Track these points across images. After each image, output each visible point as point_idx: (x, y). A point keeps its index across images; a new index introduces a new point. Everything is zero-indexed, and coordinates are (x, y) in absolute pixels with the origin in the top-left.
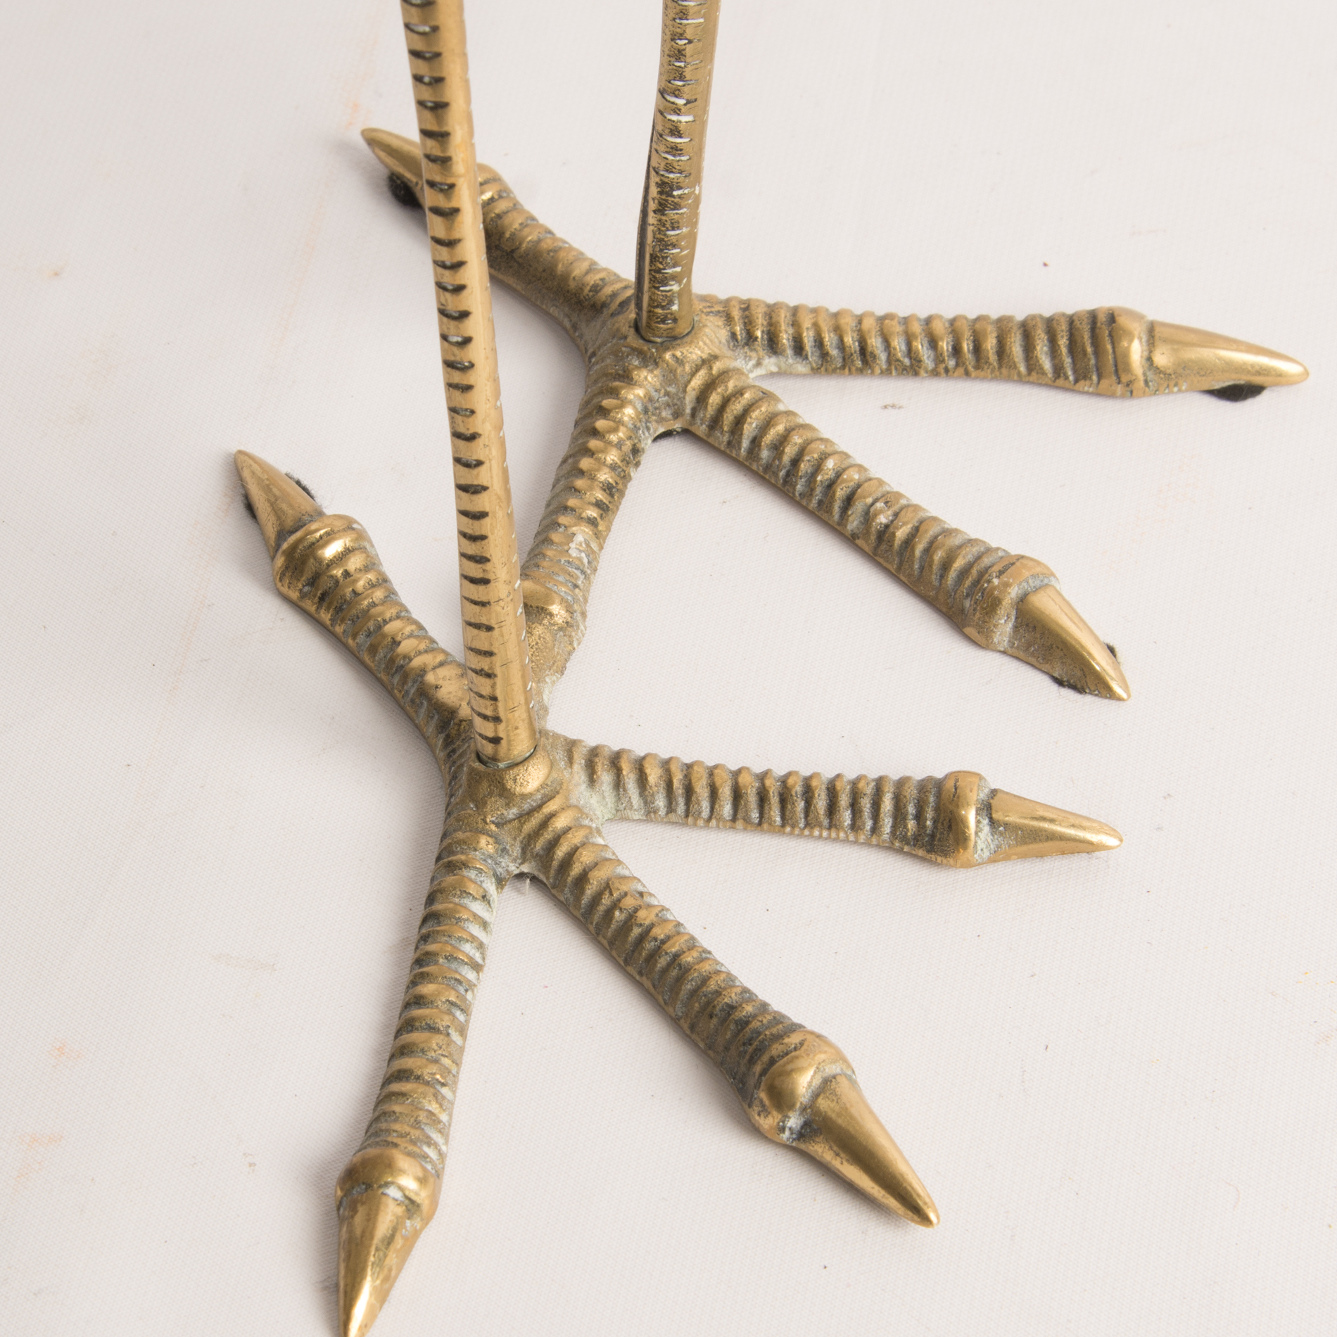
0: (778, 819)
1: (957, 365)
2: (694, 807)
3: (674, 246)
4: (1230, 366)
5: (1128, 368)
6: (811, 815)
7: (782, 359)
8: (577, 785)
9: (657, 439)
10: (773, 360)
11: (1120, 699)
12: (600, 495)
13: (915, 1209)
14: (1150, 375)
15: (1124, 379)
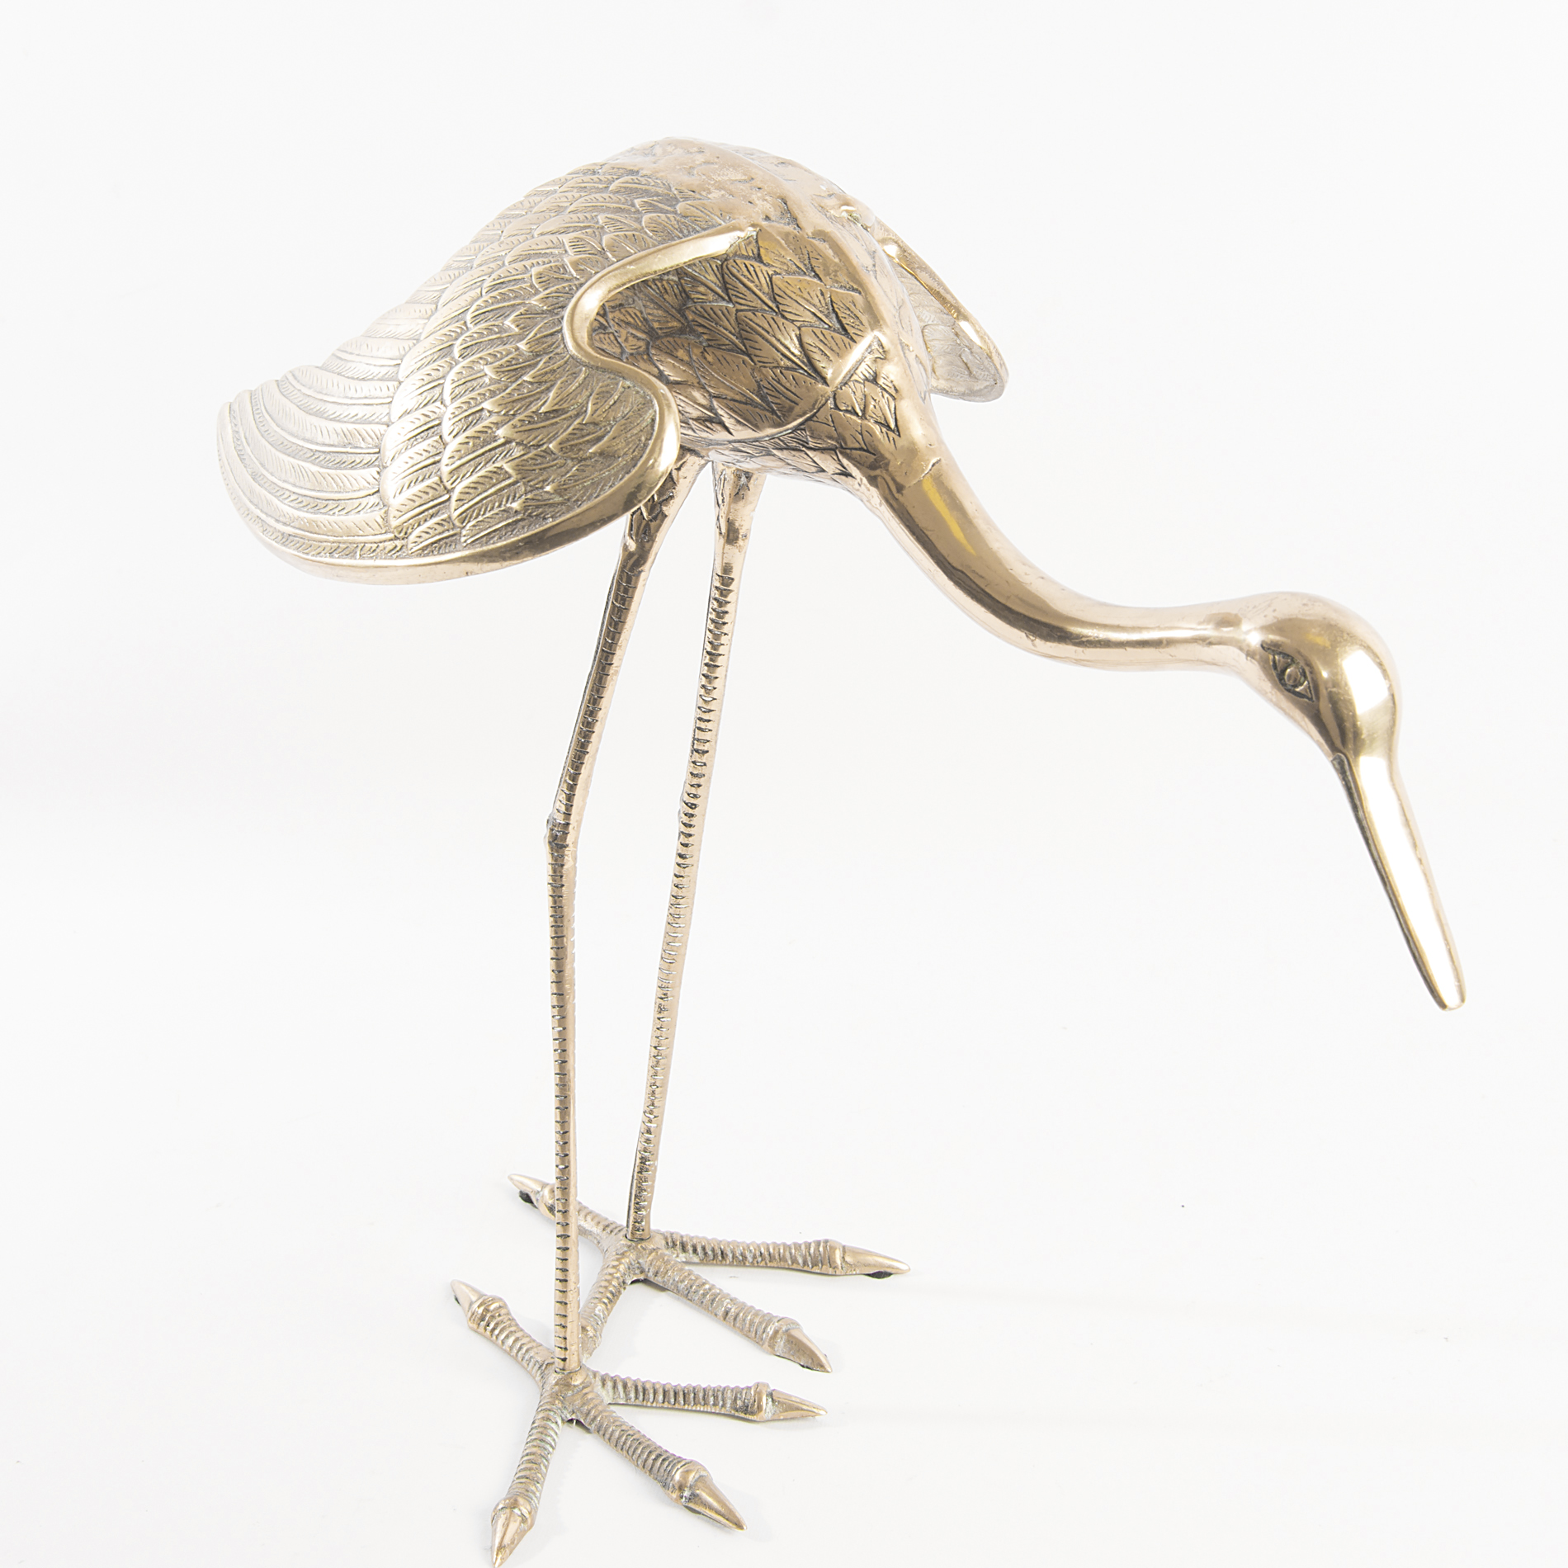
0: (682, 1402)
1: (762, 1260)
2: (646, 1396)
3: (645, 1191)
4: (881, 1265)
5: (835, 1262)
6: (697, 1399)
7: (687, 1254)
8: (598, 1386)
9: (633, 1282)
10: (684, 1255)
11: (828, 1372)
12: (609, 1295)
13: (739, 1526)
14: (843, 1264)
15: (833, 1266)
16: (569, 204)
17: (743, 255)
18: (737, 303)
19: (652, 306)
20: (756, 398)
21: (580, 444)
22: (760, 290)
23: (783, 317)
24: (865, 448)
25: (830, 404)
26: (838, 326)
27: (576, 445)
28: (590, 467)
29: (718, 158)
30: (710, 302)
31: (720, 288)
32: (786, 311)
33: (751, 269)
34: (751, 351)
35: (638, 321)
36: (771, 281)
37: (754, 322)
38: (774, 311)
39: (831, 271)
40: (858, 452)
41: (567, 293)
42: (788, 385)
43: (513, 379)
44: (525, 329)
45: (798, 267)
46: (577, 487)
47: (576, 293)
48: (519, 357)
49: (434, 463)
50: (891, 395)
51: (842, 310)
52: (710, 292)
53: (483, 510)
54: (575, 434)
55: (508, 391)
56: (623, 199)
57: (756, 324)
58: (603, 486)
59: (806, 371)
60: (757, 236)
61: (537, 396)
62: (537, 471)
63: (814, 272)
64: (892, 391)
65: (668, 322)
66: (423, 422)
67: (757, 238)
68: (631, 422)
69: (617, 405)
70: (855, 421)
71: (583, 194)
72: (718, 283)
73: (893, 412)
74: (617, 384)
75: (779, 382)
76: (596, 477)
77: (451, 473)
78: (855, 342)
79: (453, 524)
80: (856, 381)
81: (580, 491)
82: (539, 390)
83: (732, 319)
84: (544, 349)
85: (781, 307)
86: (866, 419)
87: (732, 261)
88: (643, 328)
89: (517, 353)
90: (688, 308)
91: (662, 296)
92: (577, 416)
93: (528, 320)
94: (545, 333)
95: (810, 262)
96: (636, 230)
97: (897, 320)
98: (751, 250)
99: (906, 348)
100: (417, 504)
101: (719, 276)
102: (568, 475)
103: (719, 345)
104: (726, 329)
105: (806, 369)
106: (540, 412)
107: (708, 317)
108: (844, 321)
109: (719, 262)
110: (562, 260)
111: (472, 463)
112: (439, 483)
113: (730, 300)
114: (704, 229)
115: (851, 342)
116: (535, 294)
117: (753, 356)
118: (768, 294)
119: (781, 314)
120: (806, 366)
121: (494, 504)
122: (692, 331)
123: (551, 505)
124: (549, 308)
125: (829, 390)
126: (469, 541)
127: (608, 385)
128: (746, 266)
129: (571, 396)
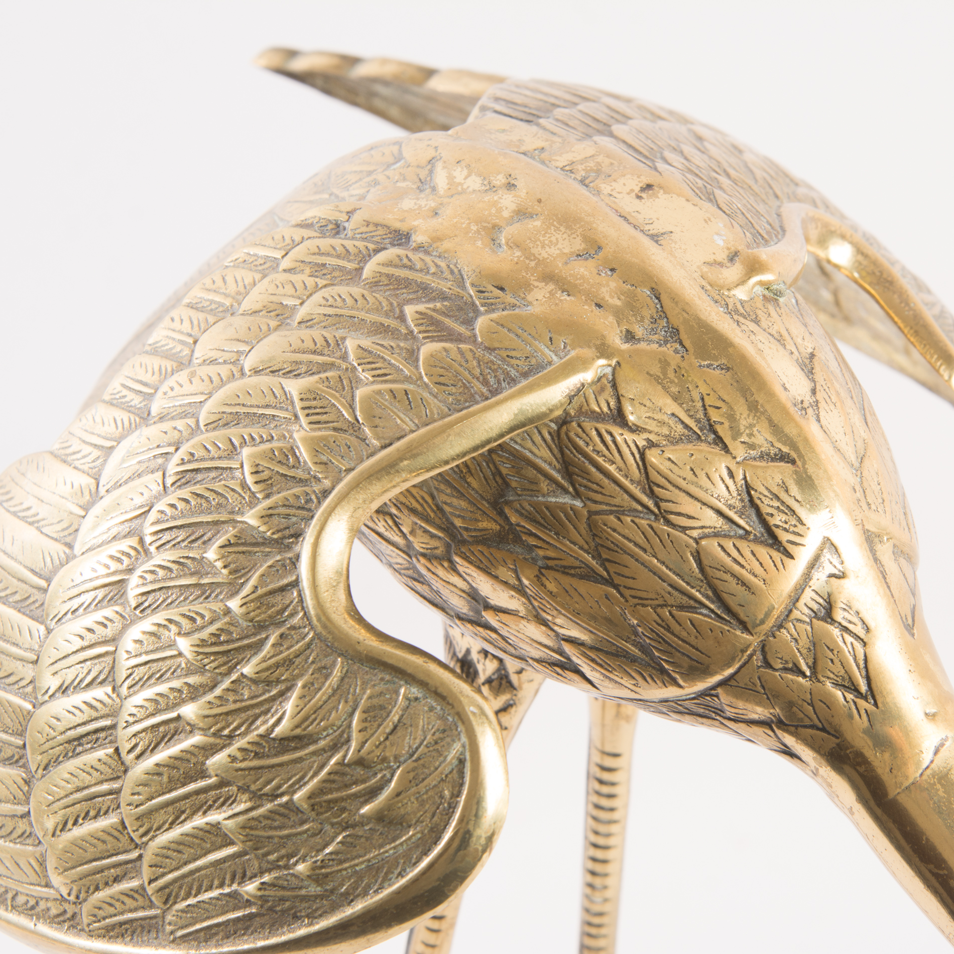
16: (298, 302)
17: (593, 412)
18: (589, 499)
19: (449, 491)
20: (633, 648)
21: (343, 799)
22: (626, 476)
23: (668, 522)
24: (820, 726)
25: (757, 660)
26: (758, 530)
27: (335, 801)
28: (363, 840)
29: (539, 201)
30: (544, 496)
31: (559, 471)
32: (672, 513)
33: (608, 438)
34: (617, 580)
35: (428, 510)
36: (643, 458)
37: (619, 534)
38: (652, 512)
39: (742, 428)
40: (810, 731)
41: (303, 508)
42: (684, 634)
43: (223, 669)
44: (238, 573)
45: (686, 426)
46: (344, 873)
47: (317, 507)
48: (232, 629)
49: (110, 793)
50: (857, 637)
51: (766, 502)
52: (542, 478)
53: (195, 887)
54: (333, 781)
55: (218, 691)
56: (385, 303)
57: (624, 536)
58: (386, 874)
59: (712, 611)
60: (613, 375)
61: (266, 706)
62: (276, 840)
63: (715, 432)
64: (859, 630)
65: (477, 520)
66: (85, 718)
67: (614, 380)
68: (424, 766)
69: (399, 733)
70: (800, 685)
71: (321, 282)
72: (555, 462)
73: (862, 665)
74: (397, 693)
75: (668, 629)
76: (374, 858)
77: (137, 819)
78: (792, 557)
79: (151, 901)
80: (799, 620)
81: (350, 878)
82: (267, 696)
83: (583, 527)
84: (270, 617)
85: (663, 505)
86: (819, 681)
87: (574, 424)
88: (437, 521)
89: (227, 619)
90: (507, 503)
91: (464, 478)
92: (334, 747)
93: (241, 557)
94: (271, 587)
95: (706, 414)
96: (407, 379)
97: (859, 494)
98: (603, 404)
99: (877, 540)
100: (89, 856)
101: (556, 451)
102: (327, 851)
103: (565, 567)
104: (575, 544)
105: (712, 606)
106: (272, 736)
107: (542, 521)
108: (772, 521)
109: (553, 425)
110: (291, 437)
111: (170, 809)
112: (120, 828)
113: (577, 495)
114: (525, 375)
115: (784, 558)
116: (251, 505)
117: (621, 589)
118: (639, 483)
119: (664, 518)
120: (713, 602)
121: (212, 881)
122: (517, 540)
123: (304, 898)
124: (275, 536)
125: (753, 641)
126: (180, 933)
127: (381, 694)
128: (600, 435)
129: (322, 713)
